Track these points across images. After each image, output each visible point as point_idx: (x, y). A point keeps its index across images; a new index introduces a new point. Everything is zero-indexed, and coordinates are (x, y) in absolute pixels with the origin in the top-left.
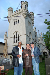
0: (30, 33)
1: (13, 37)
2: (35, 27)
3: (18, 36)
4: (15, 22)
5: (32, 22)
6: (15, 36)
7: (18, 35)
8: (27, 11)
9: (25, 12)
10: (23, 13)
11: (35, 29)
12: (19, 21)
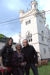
0: (42, 31)
1: (26, 37)
2: (48, 25)
3: (30, 36)
4: (26, 22)
5: (44, 20)
6: (27, 36)
7: (30, 34)
8: (38, 10)
9: (35, 11)
10: (34, 12)
11: (47, 27)
12: (30, 21)
